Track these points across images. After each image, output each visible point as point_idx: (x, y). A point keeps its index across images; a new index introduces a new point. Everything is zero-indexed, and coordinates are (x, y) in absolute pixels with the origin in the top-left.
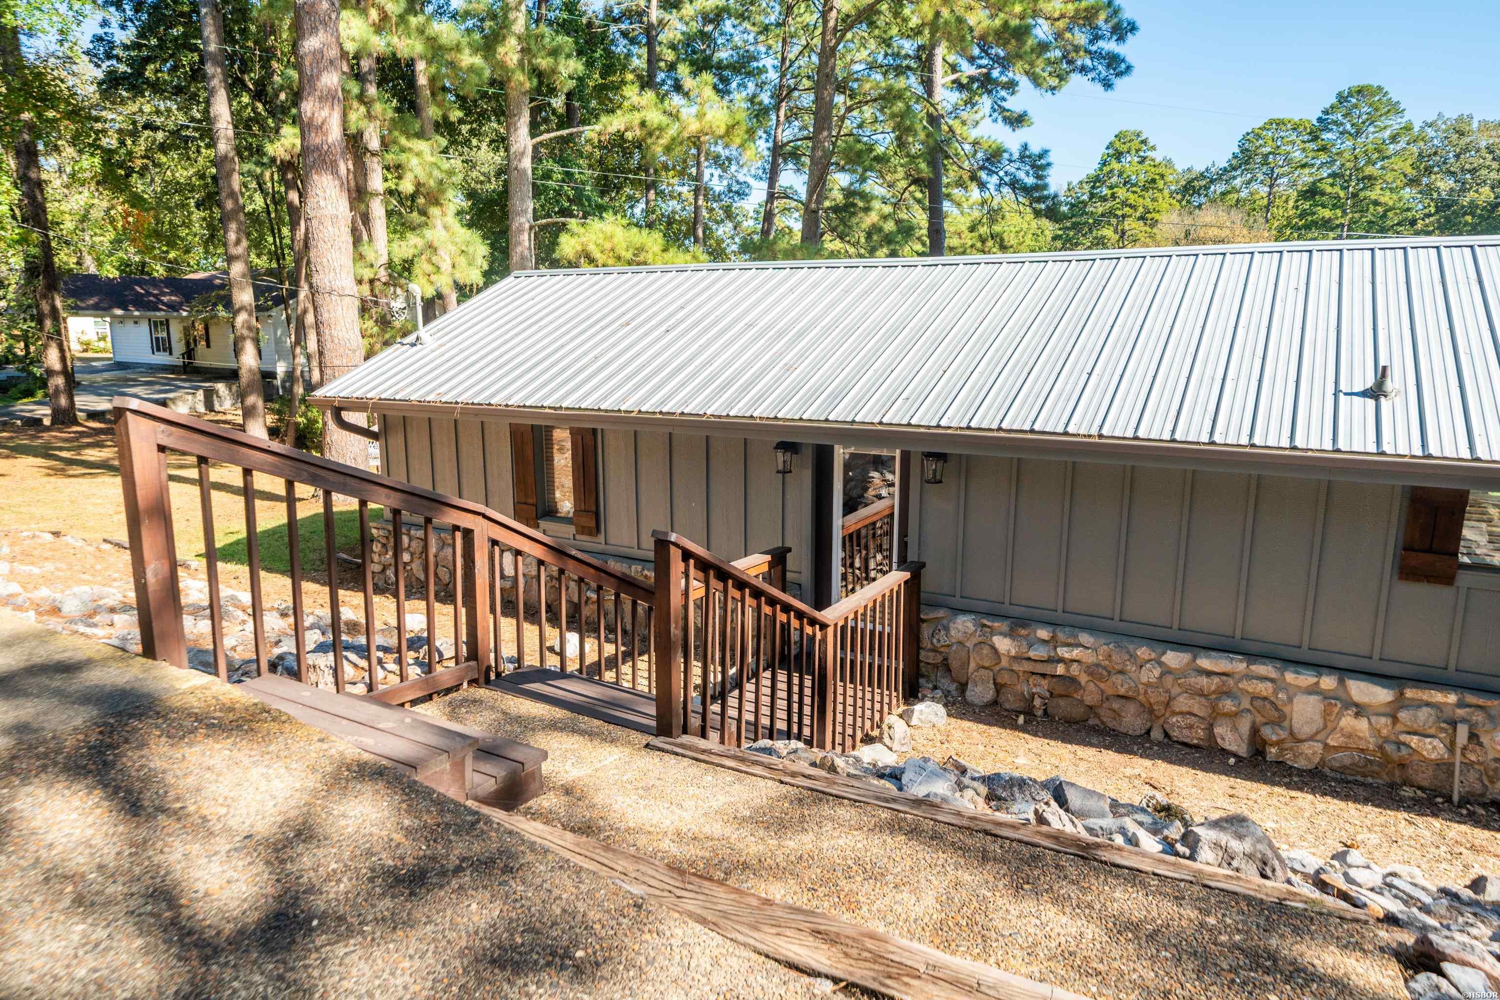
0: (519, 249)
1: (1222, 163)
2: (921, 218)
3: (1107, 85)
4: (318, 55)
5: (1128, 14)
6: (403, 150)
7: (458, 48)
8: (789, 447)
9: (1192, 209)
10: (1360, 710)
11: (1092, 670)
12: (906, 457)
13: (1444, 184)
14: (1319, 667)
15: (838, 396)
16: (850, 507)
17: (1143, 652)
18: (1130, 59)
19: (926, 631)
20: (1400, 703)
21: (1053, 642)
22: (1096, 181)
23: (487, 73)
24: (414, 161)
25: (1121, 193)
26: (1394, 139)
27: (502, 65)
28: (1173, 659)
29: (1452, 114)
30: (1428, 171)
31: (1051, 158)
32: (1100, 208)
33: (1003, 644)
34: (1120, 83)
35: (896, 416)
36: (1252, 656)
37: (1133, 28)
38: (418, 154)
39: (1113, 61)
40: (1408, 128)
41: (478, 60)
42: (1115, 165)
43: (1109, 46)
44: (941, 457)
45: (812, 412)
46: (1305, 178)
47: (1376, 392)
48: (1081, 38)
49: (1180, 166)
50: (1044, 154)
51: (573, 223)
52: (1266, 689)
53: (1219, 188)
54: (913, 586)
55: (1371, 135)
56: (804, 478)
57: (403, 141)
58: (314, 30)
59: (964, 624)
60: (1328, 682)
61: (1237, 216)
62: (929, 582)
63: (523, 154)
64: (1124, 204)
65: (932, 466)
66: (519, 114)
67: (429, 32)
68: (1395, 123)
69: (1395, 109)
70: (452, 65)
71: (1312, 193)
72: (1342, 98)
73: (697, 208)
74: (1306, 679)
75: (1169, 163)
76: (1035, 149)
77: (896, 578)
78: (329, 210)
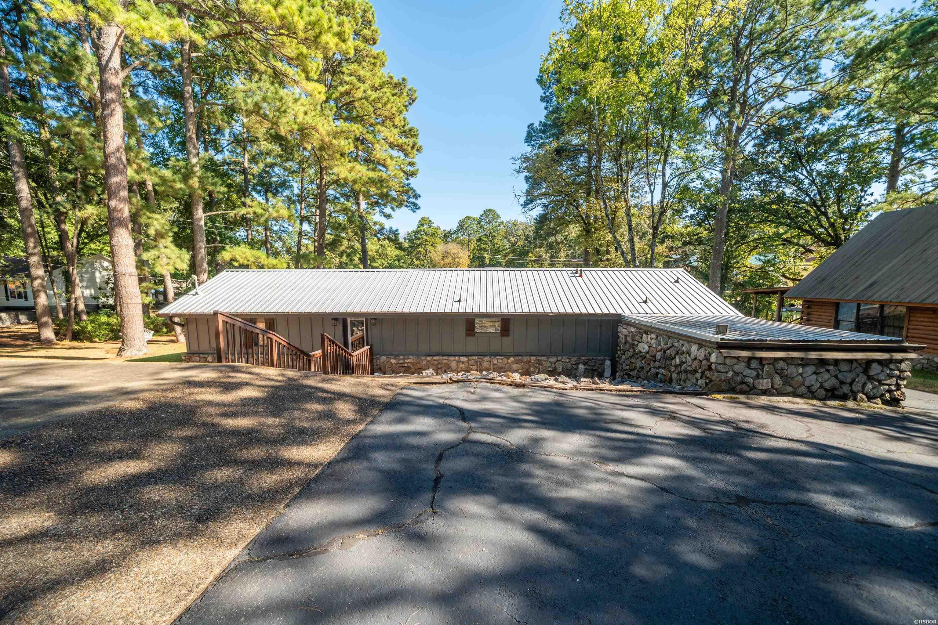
0: (200, 255)
1: (455, 228)
2: (358, 246)
3: (414, 211)
4: (119, 185)
5: (418, 192)
6: (149, 218)
7: (174, 181)
8: (336, 319)
9: (446, 243)
10: (463, 363)
11: (413, 364)
12: (366, 319)
13: (513, 239)
14: (455, 356)
15: (348, 306)
16: (352, 335)
17: (423, 358)
18: (420, 205)
19: (375, 361)
20: (469, 360)
21: (404, 359)
22: (416, 232)
23: (187, 191)
24: (155, 223)
25: (424, 237)
26: (499, 225)
27: (191, 187)
28: (429, 358)
29: (513, 219)
30: (509, 235)
31: (399, 232)
32: (418, 242)
33: (393, 361)
34: (417, 211)
35: (364, 310)
36: (443, 355)
37: (420, 196)
38: (156, 219)
39: (415, 205)
40: (502, 223)
41: (183, 186)
42: (422, 228)
43: (413, 200)
44: (375, 319)
45: (342, 310)
46: (478, 235)
47: (459, 301)
48: (405, 198)
49: (442, 229)
50: (397, 230)
51: (227, 247)
52: (446, 361)
53: (454, 236)
54: (371, 350)
55: (493, 224)
56: (340, 327)
57: (148, 214)
58: (116, 175)
59: (384, 358)
60: (457, 358)
61: (459, 246)
62: (374, 349)
63: (201, 219)
64: (426, 241)
65: (373, 321)
66: (198, 205)
67: (159, 174)
68: (499, 221)
69: (499, 217)
70: (171, 187)
71: (479, 240)
72: (485, 212)
73: (266, 236)
74: (453, 358)
75: (438, 228)
76: (394, 229)
77: (366, 348)
78: (124, 243)
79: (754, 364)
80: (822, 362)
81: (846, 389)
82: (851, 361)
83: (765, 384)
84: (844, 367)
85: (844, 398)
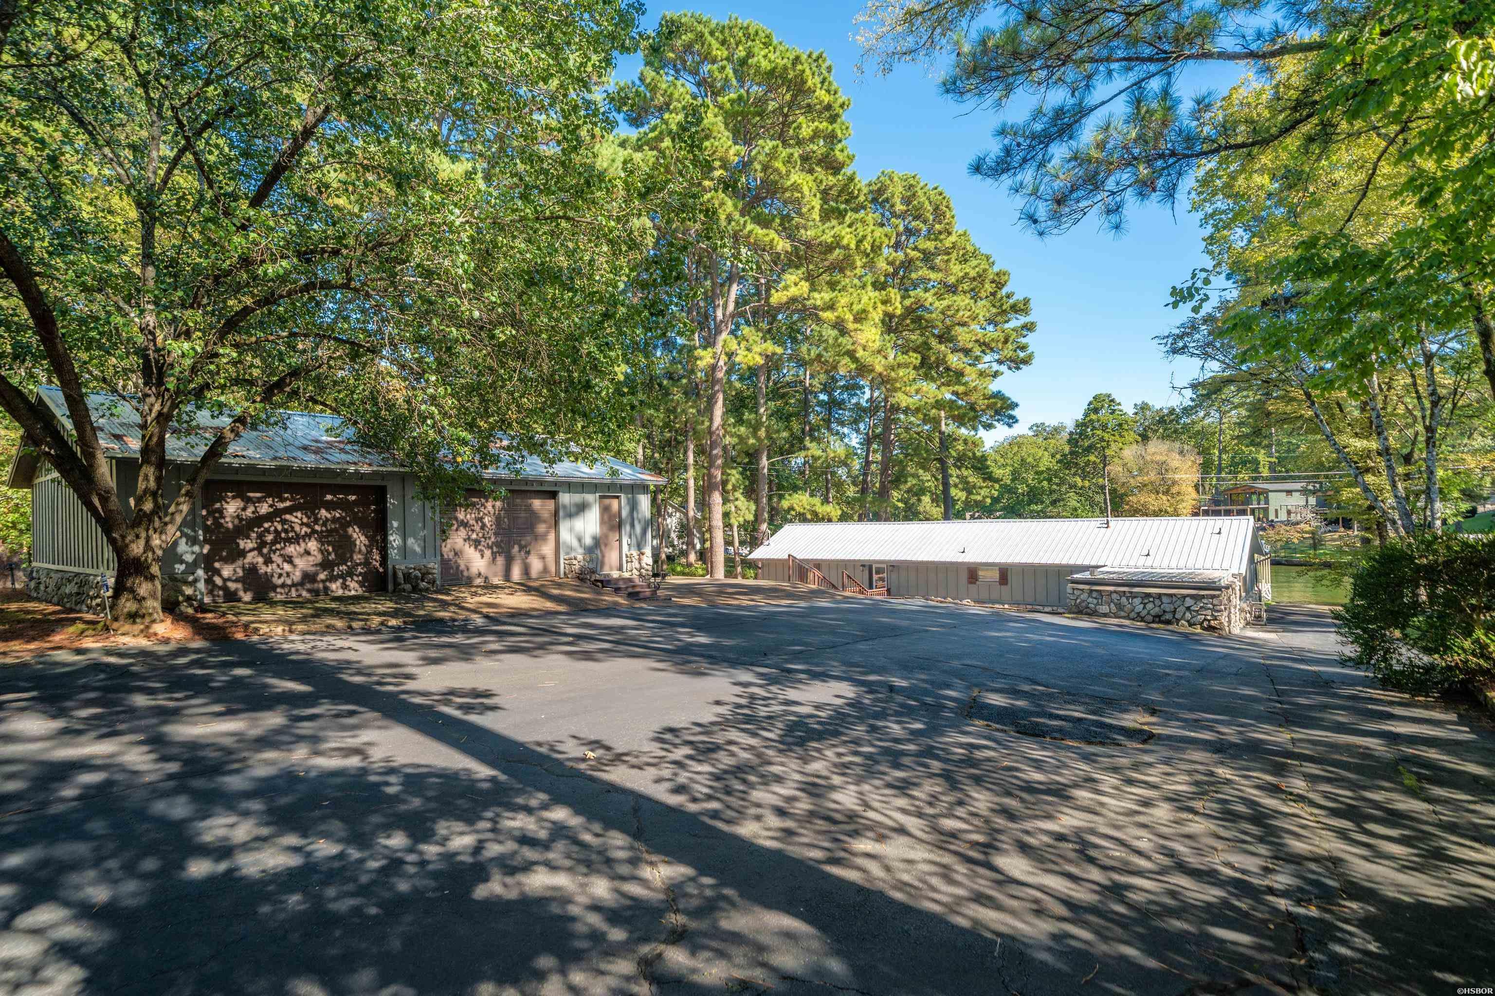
0: (762, 504)
4: (717, 455)
15: (873, 555)
27: (759, 439)
51: (786, 494)
58: (716, 448)
63: (764, 468)
66: (764, 454)
79: (1094, 595)
80: (1148, 595)
81: (1168, 616)
82: (1171, 595)
83: (1104, 609)
84: (1165, 599)
85: (1168, 622)
